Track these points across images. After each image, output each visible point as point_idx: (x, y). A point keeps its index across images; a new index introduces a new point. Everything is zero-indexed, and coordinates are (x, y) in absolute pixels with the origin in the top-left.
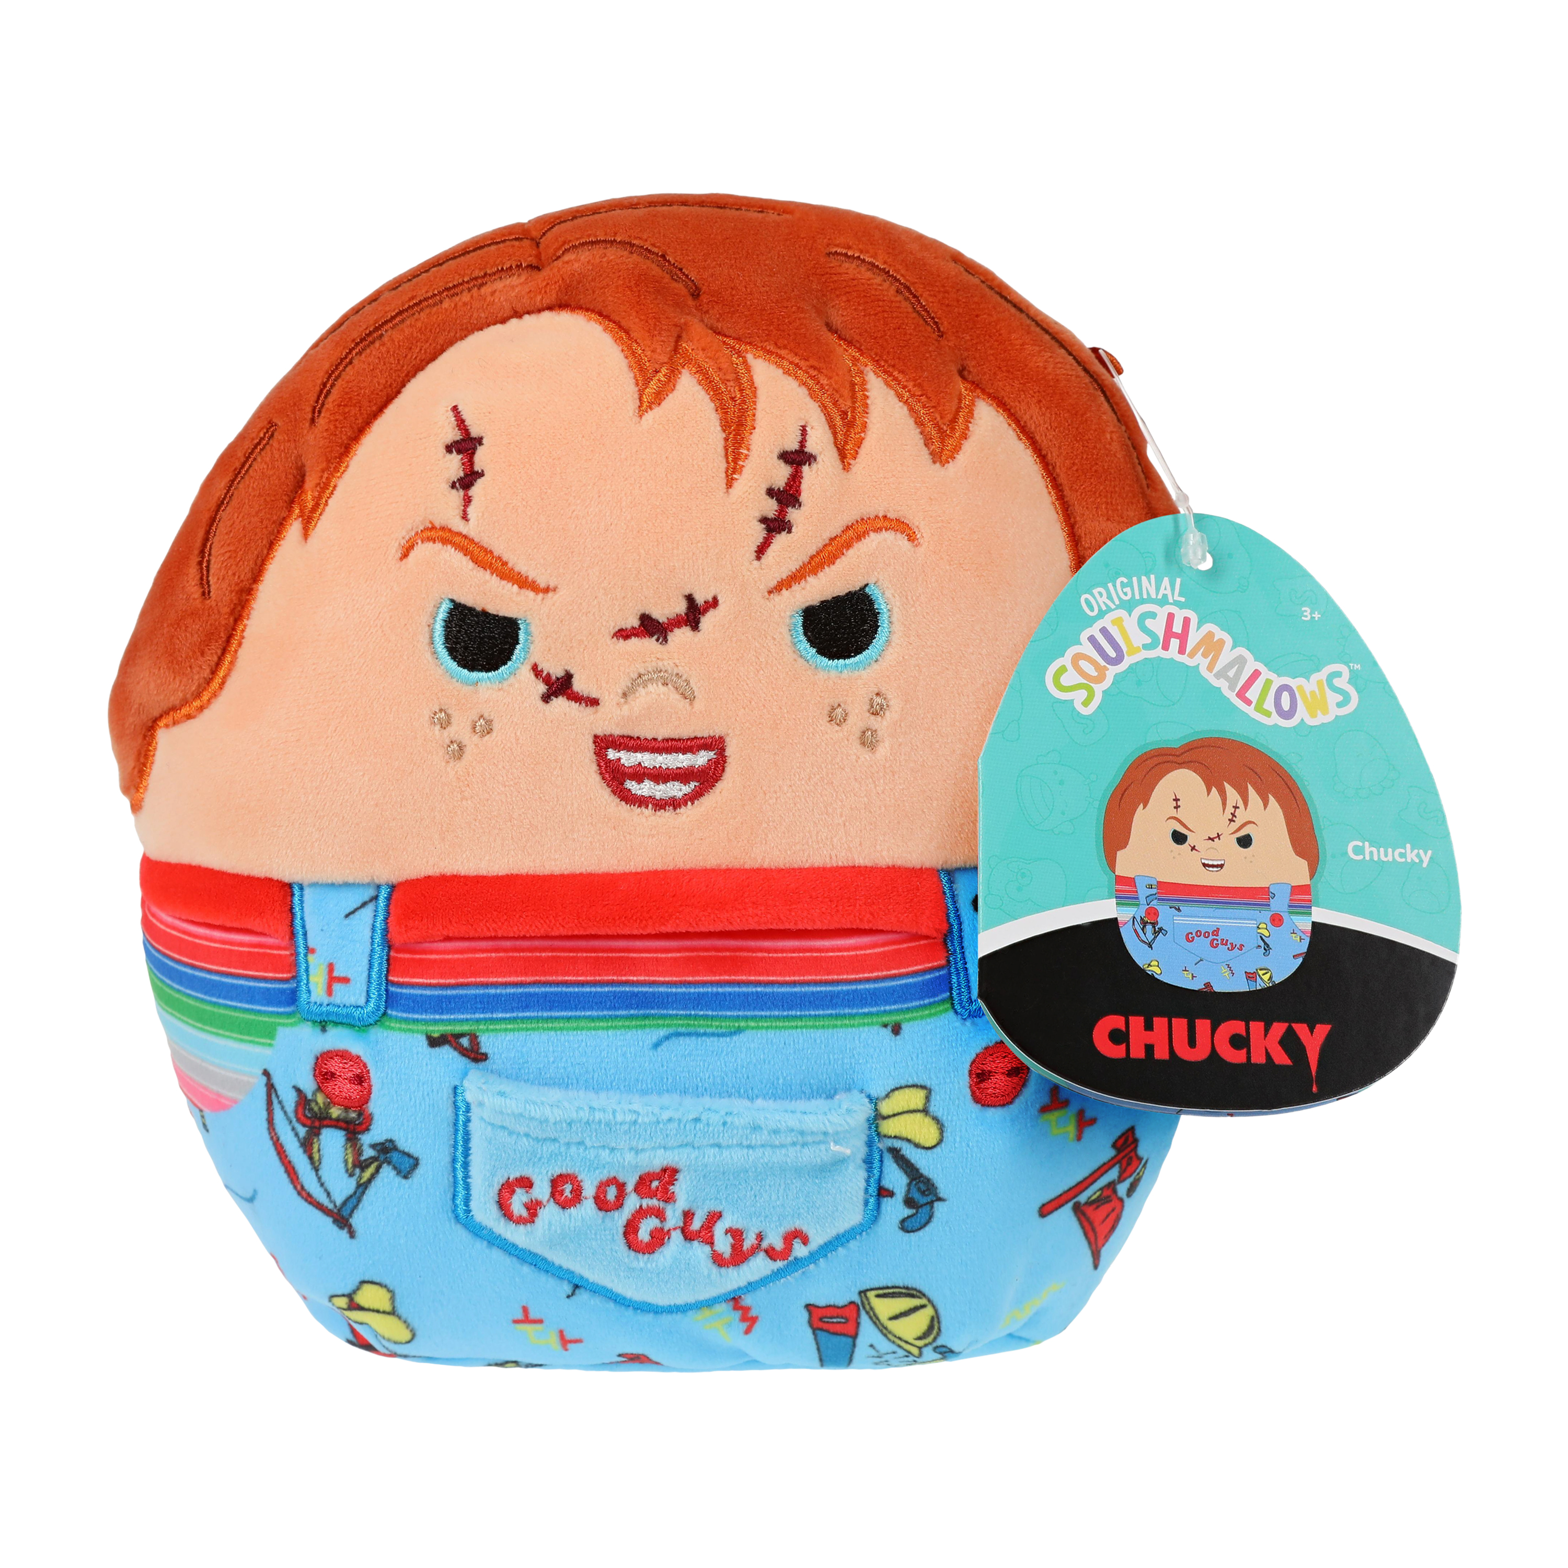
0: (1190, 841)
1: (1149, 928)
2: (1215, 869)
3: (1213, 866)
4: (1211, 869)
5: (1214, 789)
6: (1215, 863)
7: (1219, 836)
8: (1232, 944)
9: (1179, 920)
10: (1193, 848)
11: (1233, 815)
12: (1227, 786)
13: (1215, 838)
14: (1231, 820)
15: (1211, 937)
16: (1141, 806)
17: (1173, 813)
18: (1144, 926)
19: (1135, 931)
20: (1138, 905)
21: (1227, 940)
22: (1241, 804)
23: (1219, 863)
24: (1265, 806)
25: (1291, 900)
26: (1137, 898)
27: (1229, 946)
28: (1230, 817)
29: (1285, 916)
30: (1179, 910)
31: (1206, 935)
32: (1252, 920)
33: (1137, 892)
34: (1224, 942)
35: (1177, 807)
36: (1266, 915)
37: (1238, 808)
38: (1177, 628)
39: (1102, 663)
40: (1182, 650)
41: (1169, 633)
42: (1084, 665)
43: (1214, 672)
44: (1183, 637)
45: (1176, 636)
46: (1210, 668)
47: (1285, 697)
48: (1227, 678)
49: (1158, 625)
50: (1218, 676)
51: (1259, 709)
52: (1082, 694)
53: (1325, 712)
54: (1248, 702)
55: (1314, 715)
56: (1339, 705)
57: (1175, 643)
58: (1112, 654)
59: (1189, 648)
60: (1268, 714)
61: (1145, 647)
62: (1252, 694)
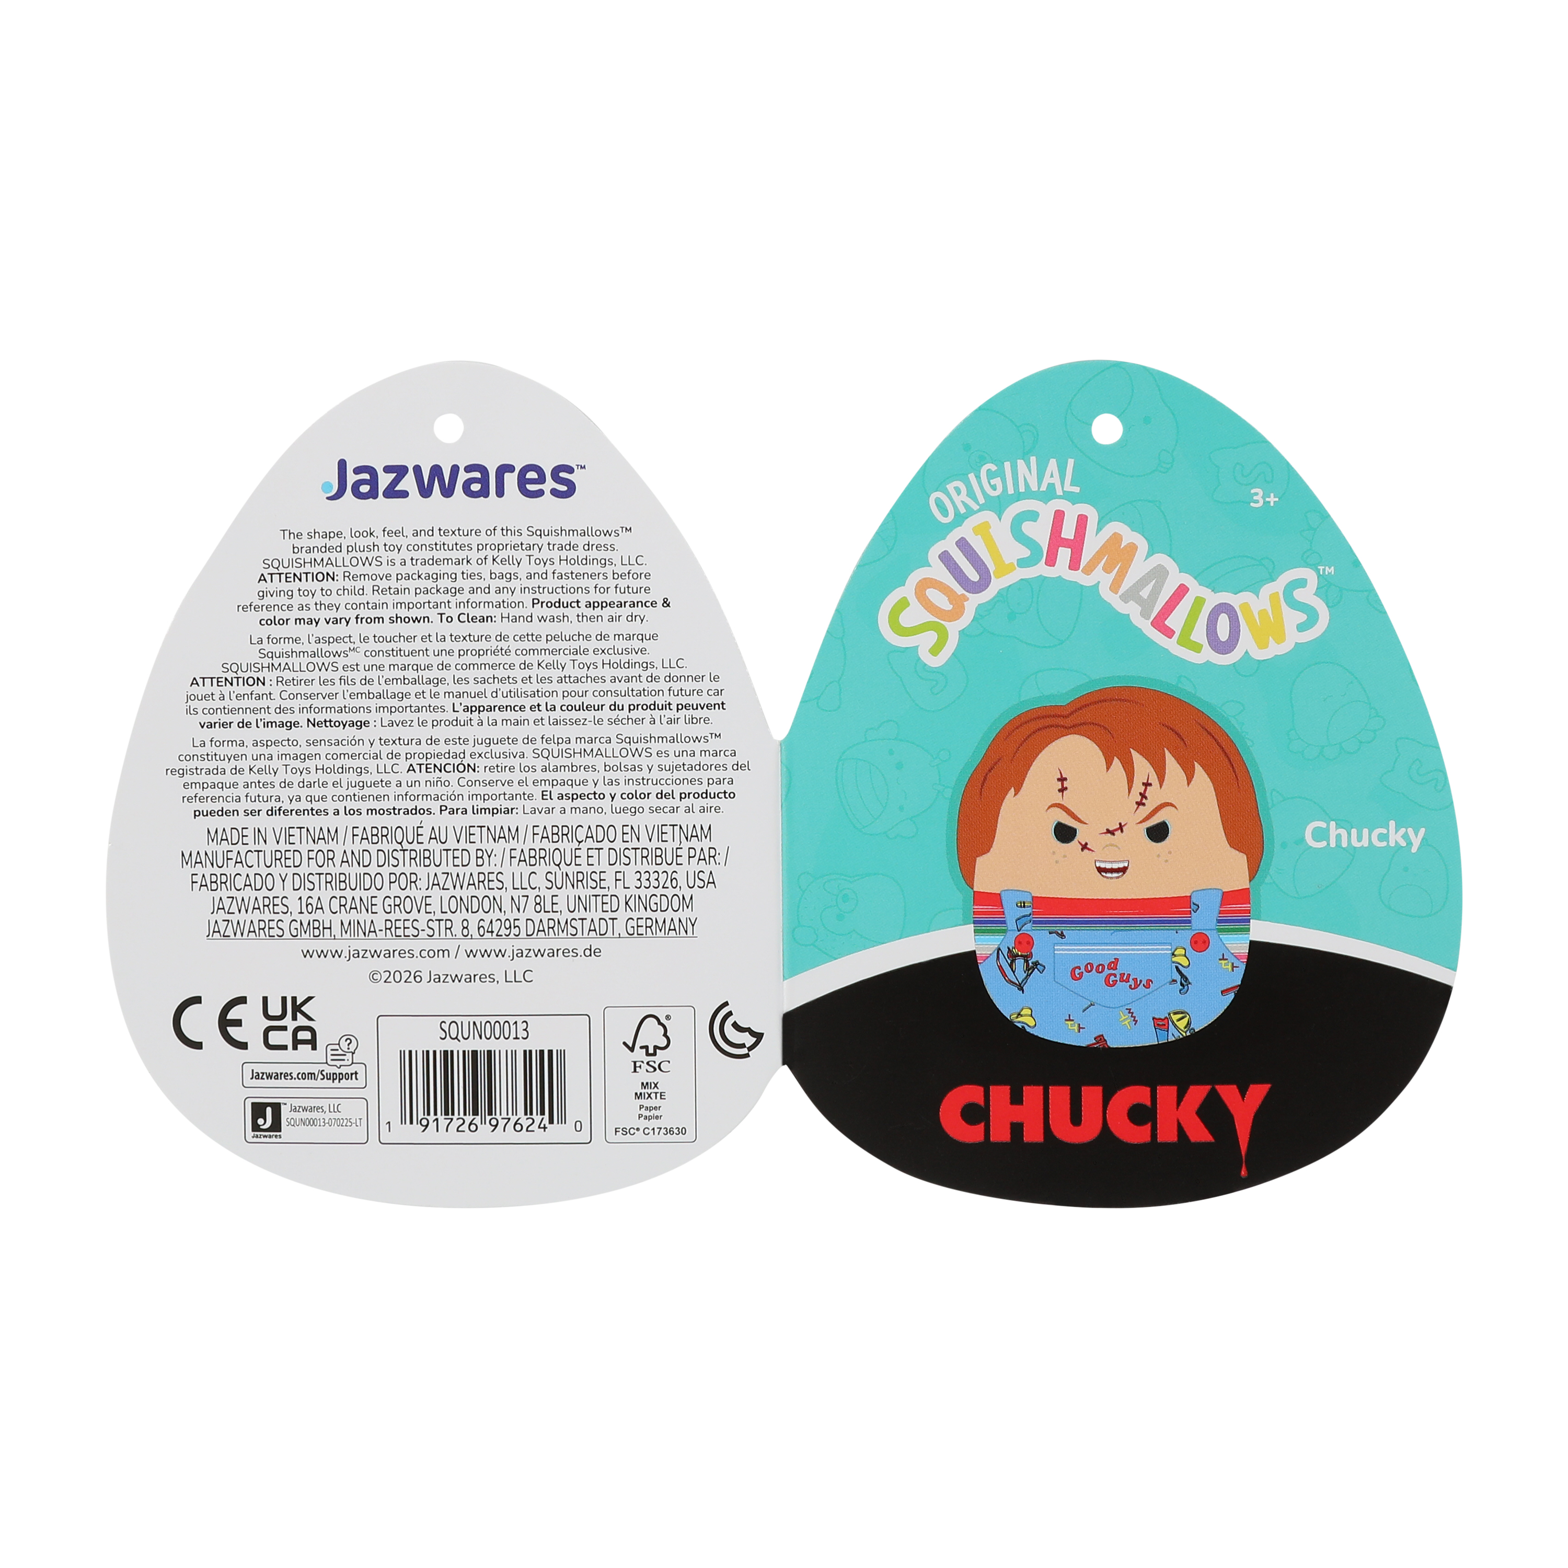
0: (1080, 837)
1: (1020, 963)
2: (1115, 875)
3: (1112, 871)
4: (1109, 875)
5: (1116, 762)
6: (1115, 866)
7: (1121, 828)
8: (1135, 980)
9: (1062, 949)
10: (1084, 847)
11: (1143, 796)
12: (1136, 755)
13: (1116, 830)
14: (1140, 804)
15: (1107, 972)
16: (1012, 790)
17: (1057, 798)
18: (1013, 961)
19: (1001, 968)
20: (1005, 931)
21: (1129, 975)
22: (1154, 779)
23: (1121, 865)
24: (1190, 778)
25: (1220, 912)
26: (1004, 922)
27: (1132, 982)
28: (1139, 799)
29: (1212, 936)
30: (1062, 935)
31: (1100, 969)
32: (1164, 944)
33: (1003, 913)
34: (1124, 978)
35: (1063, 790)
36: (1185, 936)
37: (1150, 785)
38: (1068, 532)
39: (960, 590)
40: (1074, 564)
41: (1056, 540)
42: (933, 595)
43: (1120, 593)
44: (1077, 545)
45: (1066, 543)
46: (1115, 587)
47: (1223, 622)
48: (1140, 601)
49: (1041, 532)
50: (1125, 598)
51: (1185, 641)
52: (930, 638)
53: (1280, 639)
54: (1169, 633)
55: (1263, 645)
56: (1301, 628)
57: (1064, 554)
58: (974, 576)
59: (1084, 561)
60: (1197, 648)
61: (1022, 563)
62: (1175, 621)
